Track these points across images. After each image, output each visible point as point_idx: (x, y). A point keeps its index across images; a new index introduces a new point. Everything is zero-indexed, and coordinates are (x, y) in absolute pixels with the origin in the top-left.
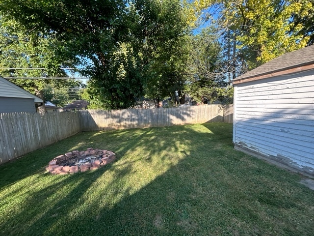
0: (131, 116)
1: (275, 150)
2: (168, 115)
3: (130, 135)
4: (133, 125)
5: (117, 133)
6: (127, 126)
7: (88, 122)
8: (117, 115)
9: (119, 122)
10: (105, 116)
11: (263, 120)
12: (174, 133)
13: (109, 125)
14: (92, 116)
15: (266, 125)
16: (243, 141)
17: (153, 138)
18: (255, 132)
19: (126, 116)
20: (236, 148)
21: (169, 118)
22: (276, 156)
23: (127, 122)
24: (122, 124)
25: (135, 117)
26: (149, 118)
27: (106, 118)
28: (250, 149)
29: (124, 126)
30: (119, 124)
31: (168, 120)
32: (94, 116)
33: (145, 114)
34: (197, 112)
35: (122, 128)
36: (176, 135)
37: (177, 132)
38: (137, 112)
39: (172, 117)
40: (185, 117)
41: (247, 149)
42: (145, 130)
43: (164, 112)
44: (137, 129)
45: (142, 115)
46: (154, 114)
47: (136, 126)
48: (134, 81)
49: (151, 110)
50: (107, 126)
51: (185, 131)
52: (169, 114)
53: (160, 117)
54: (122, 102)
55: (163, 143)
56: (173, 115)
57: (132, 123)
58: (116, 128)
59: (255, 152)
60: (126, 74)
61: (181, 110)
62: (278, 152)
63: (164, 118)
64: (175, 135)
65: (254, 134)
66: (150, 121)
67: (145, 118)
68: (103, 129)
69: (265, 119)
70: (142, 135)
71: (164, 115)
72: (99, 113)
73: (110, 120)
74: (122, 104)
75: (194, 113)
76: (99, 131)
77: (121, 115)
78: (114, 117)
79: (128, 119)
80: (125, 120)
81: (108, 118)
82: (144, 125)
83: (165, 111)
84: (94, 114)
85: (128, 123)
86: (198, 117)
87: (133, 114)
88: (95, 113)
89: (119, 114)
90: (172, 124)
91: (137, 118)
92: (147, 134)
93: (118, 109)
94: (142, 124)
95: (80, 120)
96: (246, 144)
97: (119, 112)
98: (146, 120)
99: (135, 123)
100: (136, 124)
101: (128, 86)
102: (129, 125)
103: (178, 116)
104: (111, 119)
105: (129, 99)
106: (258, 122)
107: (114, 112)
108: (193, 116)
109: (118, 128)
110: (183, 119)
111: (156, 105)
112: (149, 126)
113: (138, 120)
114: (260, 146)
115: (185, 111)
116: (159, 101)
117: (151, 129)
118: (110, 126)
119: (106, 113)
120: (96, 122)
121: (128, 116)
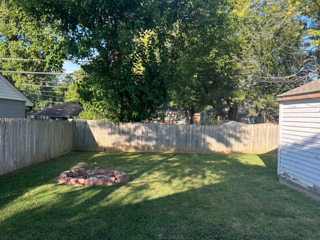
0: (147, 132)
1: (312, 181)
2: (203, 136)
3: (145, 159)
4: (149, 147)
5: (126, 156)
6: (140, 147)
7: (85, 137)
8: (126, 130)
9: (129, 140)
10: (110, 130)
11: (303, 146)
12: (208, 162)
13: (114, 144)
14: (92, 129)
15: (305, 151)
16: (287, 171)
17: (176, 164)
18: (297, 160)
19: (139, 133)
20: (281, 181)
21: (204, 140)
22: (312, 186)
23: (140, 142)
24: (133, 143)
25: (152, 134)
26: (173, 139)
27: (110, 134)
28: (293, 181)
29: (136, 148)
30: (128, 144)
31: (202, 144)
32: (94, 130)
33: (168, 132)
34: (252, 134)
35: (132, 150)
36: (211, 164)
37: (213, 162)
38: (156, 128)
39: (209, 139)
40: (232, 141)
41: (290, 182)
42: (166, 155)
43: (197, 131)
44: (154, 153)
45: (164, 132)
46: (182, 133)
47: (153, 148)
48: (156, 83)
49: (177, 127)
50: (110, 145)
51: (225, 161)
52: (204, 133)
53: (190, 138)
54: (136, 111)
55: (189, 171)
56: (212, 137)
57: (148, 143)
58: (124, 150)
59: (296, 185)
60: (143, 72)
61: (225, 130)
62: (313, 182)
63: (197, 141)
64: (208, 164)
65: (296, 162)
66: (174, 144)
67: (167, 138)
68: (105, 149)
69: (304, 144)
70: (162, 160)
71: (197, 136)
72: (101, 125)
73: (116, 138)
74: (136, 114)
75: (247, 136)
76: (99, 152)
77: (132, 131)
78: (122, 132)
79: (142, 137)
80: (138, 138)
81: (114, 133)
82: (166, 149)
83: (199, 129)
84: (94, 126)
85: (142, 143)
86: (254, 143)
87: (151, 131)
88: (96, 124)
89: (130, 129)
90: (209, 150)
91: (155, 136)
92: (169, 160)
93: (129, 122)
94: (162, 146)
95: (74, 134)
96: (290, 175)
97: (131, 126)
98: (168, 141)
99: (152, 144)
100: (154, 146)
101: (146, 89)
102: (143, 147)
103: (220, 139)
104: (118, 136)
105: (146, 107)
106: (299, 148)
107: (123, 126)
108: (245, 141)
109: (127, 149)
110: (227, 144)
111: (188, 119)
112: (172, 150)
113: (156, 140)
114: (301, 176)
115: (231, 132)
116: (193, 112)
117: (174, 155)
118: (115, 146)
119: (111, 126)
120: (96, 138)
121: (143, 133)
